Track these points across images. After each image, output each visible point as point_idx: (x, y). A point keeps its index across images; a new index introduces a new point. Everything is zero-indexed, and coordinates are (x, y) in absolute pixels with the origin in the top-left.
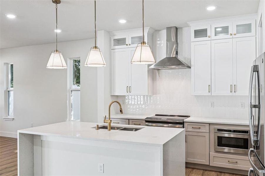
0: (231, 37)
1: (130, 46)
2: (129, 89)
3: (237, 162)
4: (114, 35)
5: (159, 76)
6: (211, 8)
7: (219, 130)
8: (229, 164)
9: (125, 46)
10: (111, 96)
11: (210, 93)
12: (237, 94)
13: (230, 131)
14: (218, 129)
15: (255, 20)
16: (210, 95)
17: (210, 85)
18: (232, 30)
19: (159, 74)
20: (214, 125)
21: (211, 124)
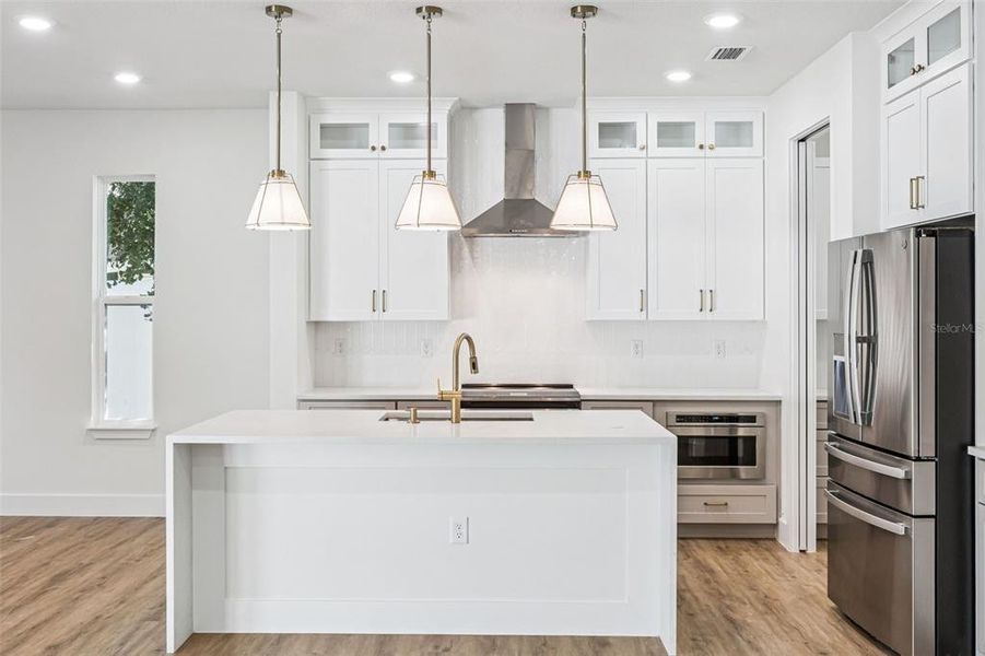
0: (701, 153)
1: (384, 154)
2: (379, 300)
3: (726, 504)
4: (321, 111)
5: (473, 258)
6: (679, 77)
7: (682, 418)
8: (706, 511)
9: (367, 152)
10: (308, 323)
11: (644, 312)
12: (716, 315)
13: (708, 418)
14: (678, 417)
15: (761, 115)
16: (644, 317)
17: (644, 289)
18: (705, 133)
19: (472, 251)
20: (668, 404)
21: (658, 404)
